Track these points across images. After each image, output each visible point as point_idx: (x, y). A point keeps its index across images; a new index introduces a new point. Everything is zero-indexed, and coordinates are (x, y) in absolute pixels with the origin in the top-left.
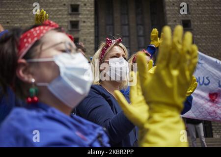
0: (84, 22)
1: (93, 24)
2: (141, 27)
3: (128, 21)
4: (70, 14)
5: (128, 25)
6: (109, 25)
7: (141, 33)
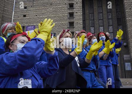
0: (77, 13)
1: (82, 14)
2: (110, 13)
3: (102, 11)
4: (69, 9)
5: (102, 13)
6: (91, 13)
7: (110, 17)
